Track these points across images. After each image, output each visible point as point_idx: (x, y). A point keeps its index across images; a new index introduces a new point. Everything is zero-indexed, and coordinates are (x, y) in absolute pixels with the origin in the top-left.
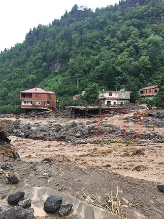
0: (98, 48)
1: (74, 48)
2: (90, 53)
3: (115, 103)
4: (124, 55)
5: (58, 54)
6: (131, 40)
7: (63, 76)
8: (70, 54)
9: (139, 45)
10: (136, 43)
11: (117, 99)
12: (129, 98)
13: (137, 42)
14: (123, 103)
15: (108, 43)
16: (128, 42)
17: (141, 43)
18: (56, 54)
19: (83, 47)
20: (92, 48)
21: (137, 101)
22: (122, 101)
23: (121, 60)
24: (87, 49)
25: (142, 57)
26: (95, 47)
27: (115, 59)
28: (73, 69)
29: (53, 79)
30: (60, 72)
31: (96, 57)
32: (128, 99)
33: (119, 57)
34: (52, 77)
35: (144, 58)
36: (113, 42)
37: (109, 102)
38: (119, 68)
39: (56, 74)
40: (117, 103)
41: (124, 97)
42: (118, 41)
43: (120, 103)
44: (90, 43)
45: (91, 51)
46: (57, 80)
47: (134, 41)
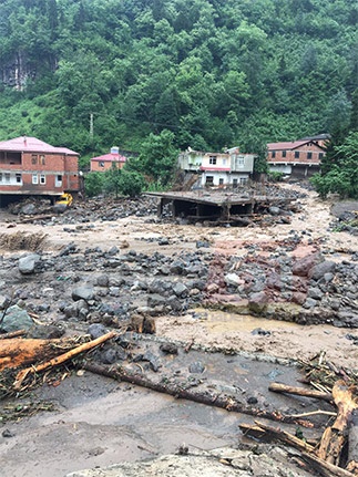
0: (124, 39)
1: (66, 32)
2: (108, 51)
3: (221, 180)
4: (193, 65)
5: (22, 43)
6: (201, 30)
7: (40, 104)
8: (54, 47)
9: (218, 43)
10: (213, 39)
11: (227, 173)
12: (251, 169)
13: (213, 35)
14: (239, 181)
15: (148, 30)
16: (194, 32)
17: (223, 38)
18: (16, 44)
19: (88, 32)
20: (108, 37)
21: (262, 175)
22: (236, 177)
23: (188, 76)
24: (99, 40)
25: (231, 74)
26: (118, 37)
27: (174, 73)
28: (70, 88)
29: (13, 110)
30: (31, 94)
31: (127, 63)
32: (248, 173)
33: (183, 67)
34: (10, 105)
35: (235, 76)
36: (160, 30)
37: (210, 179)
38: (185, 95)
39: (19, 97)
40: (225, 182)
41: (241, 168)
42: (172, 29)
43: (232, 182)
44: (103, 25)
45: (109, 45)
46: (25, 115)
47: (208, 32)
